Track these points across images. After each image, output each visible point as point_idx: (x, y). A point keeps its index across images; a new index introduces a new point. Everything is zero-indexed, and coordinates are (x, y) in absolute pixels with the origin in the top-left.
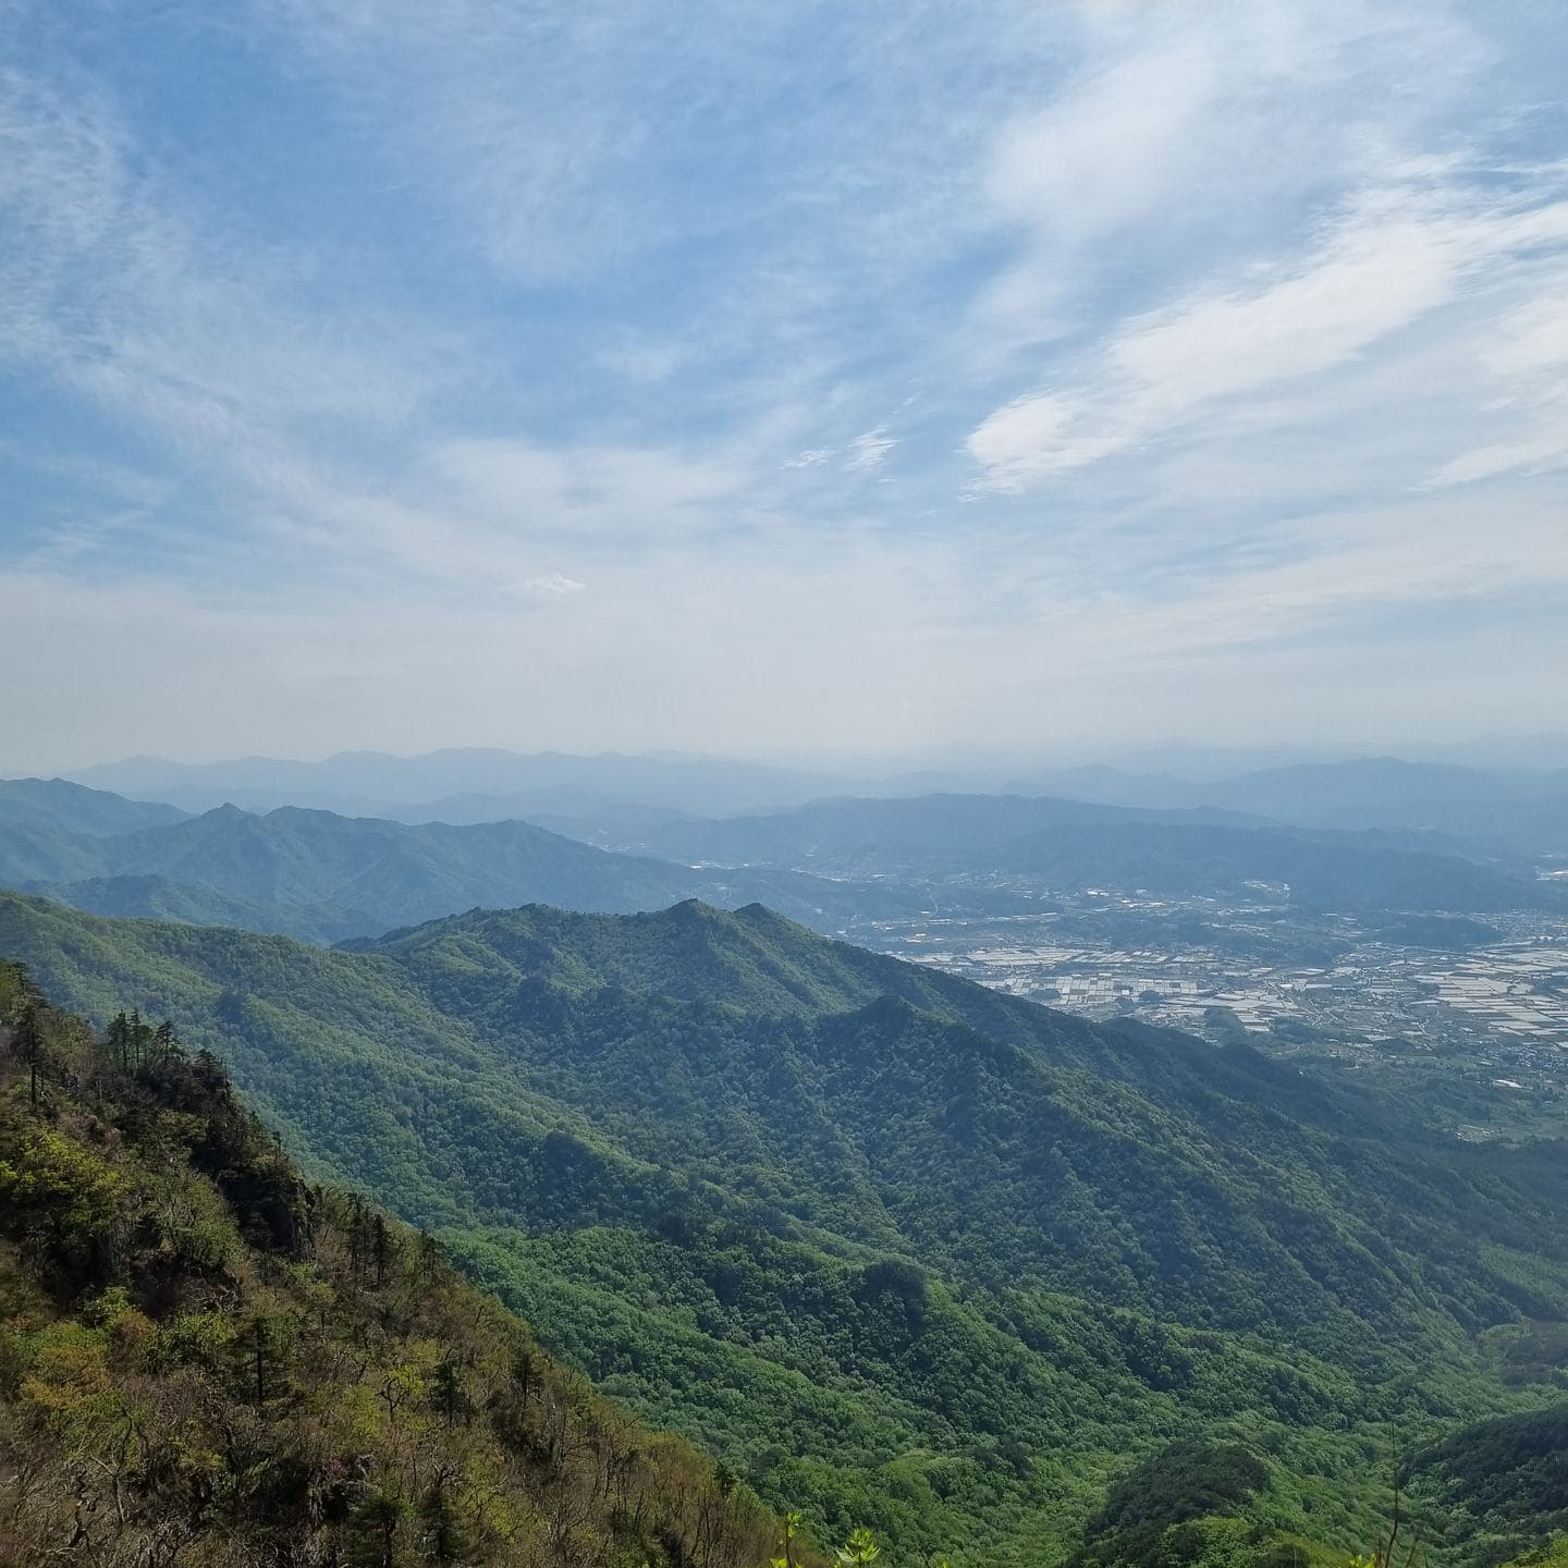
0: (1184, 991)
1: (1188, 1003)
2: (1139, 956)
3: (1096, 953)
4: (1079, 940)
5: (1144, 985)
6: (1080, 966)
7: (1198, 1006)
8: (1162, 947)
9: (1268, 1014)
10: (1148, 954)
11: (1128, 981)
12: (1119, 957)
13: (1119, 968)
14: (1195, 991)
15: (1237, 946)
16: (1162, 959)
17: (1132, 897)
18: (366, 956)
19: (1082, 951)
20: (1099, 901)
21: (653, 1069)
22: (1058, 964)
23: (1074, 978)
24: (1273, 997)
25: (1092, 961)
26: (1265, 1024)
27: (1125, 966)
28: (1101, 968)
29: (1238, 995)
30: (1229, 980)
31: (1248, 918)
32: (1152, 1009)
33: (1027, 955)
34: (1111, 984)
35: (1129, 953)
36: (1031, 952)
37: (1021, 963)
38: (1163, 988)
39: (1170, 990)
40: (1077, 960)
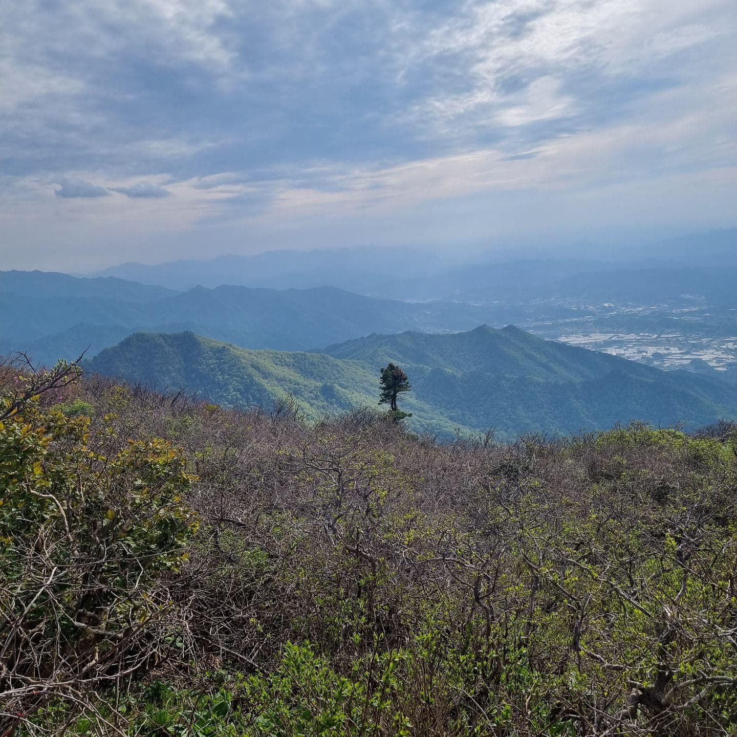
0: (673, 352)
1: (678, 358)
2: (643, 336)
3: (621, 335)
4: (609, 329)
5: (651, 350)
6: (615, 342)
7: (683, 359)
8: (653, 331)
9: (722, 362)
10: (647, 334)
11: (643, 348)
12: (632, 336)
13: (634, 342)
14: (679, 352)
15: (689, 328)
16: (655, 336)
17: (627, 306)
18: (356, 362)
19: (613, 334)
20: (610, 309)
21: (509, 410)
22: (605, 341)
23: (616, 348)
24: (720, 353)
25: (621, 339)
26: (722, 366)
27: (638, 341)
28: (626, 342)
29: (701, 353)
30: (693, 345)
31: (690, 313)
32: (661, 361)
33: (587, 338)
34: (635, 350)
35: (637, 334)
36: (589, 336)
37: (585, 342)
38: (662, 351)
39: (666, 352)
40: (612, 339)
